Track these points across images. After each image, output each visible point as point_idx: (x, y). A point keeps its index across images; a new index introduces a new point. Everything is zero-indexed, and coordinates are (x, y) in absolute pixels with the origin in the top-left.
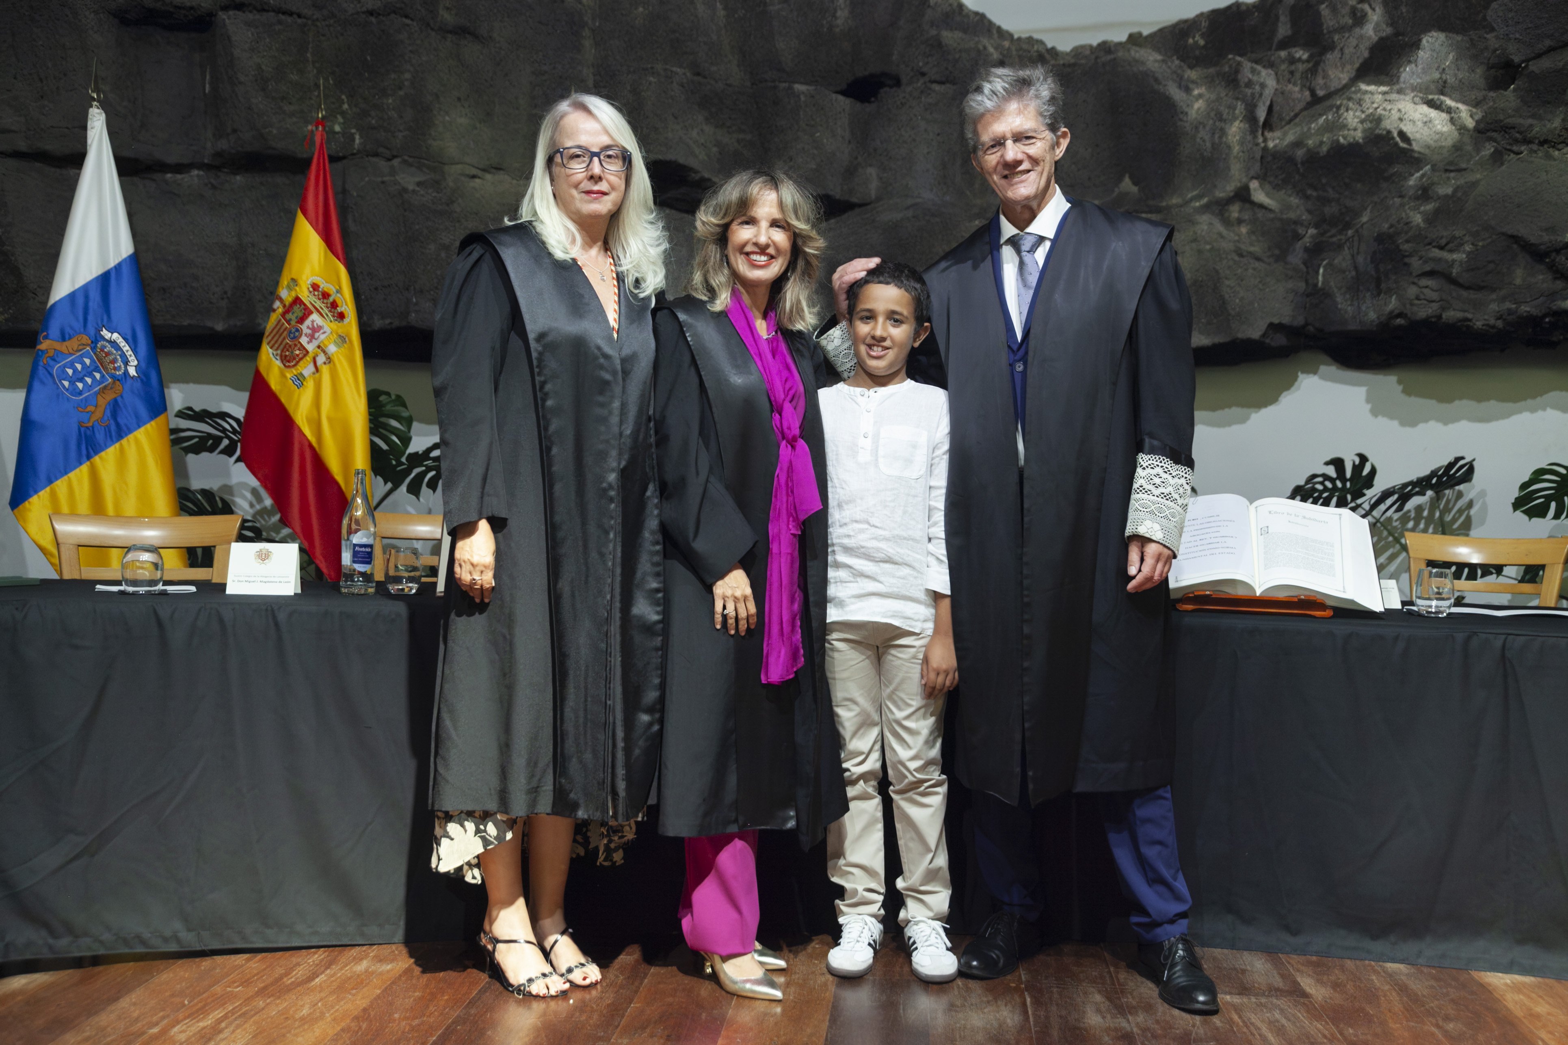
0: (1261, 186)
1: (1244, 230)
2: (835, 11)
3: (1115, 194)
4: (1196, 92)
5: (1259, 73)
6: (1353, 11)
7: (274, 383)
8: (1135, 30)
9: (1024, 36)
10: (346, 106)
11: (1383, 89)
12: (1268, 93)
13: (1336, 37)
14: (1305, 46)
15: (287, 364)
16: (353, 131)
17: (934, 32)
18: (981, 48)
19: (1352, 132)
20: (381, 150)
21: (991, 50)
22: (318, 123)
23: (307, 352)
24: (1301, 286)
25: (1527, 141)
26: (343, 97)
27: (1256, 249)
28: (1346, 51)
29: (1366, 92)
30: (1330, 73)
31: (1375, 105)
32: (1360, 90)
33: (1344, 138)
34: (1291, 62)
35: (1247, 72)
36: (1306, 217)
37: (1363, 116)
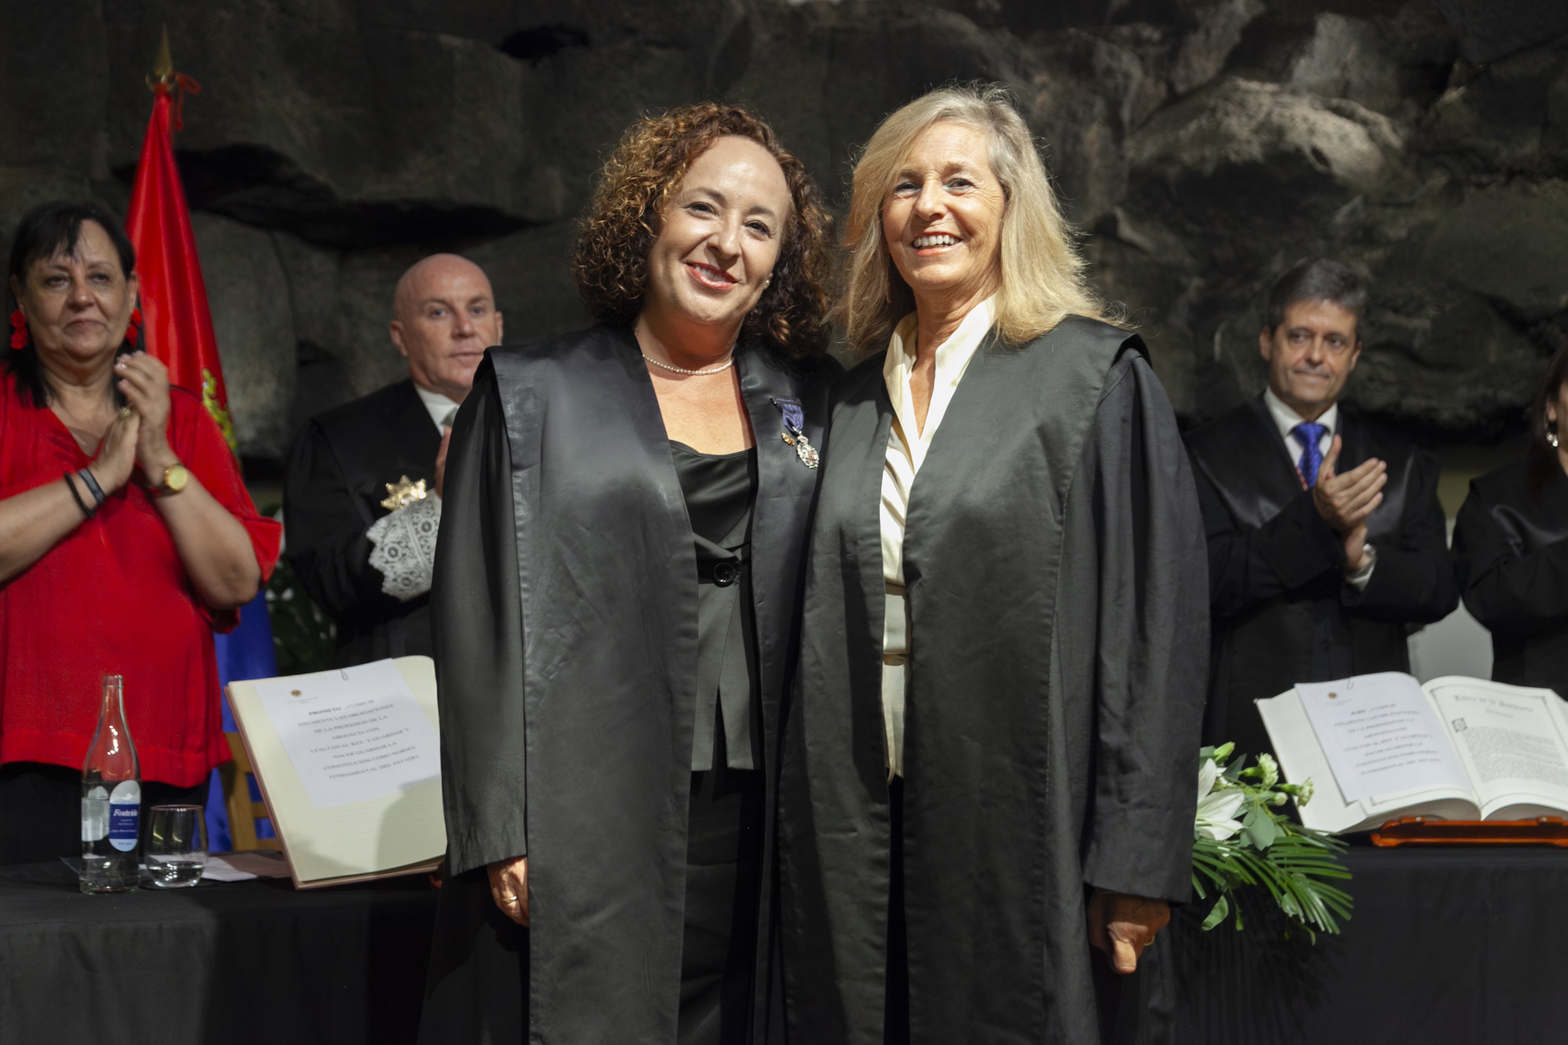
4: (1039, 79)
5: (1119, 58)
11: (1270, 87)
12: (1133, 88)
13: (1198, 13)
14: (1155, 22)
19: (1244, 146)
24: (1192, 359)
25: (1491, 170)
28: (1216, 32)
29: (1247, 92)
30: (1193, 61)
31: (1265, 109)
32: (1237, 87)
33: (1237, 153)
34: (1138, 42)
35: (1102, 55)
36: (1188, 261)
37: (1254, 124)
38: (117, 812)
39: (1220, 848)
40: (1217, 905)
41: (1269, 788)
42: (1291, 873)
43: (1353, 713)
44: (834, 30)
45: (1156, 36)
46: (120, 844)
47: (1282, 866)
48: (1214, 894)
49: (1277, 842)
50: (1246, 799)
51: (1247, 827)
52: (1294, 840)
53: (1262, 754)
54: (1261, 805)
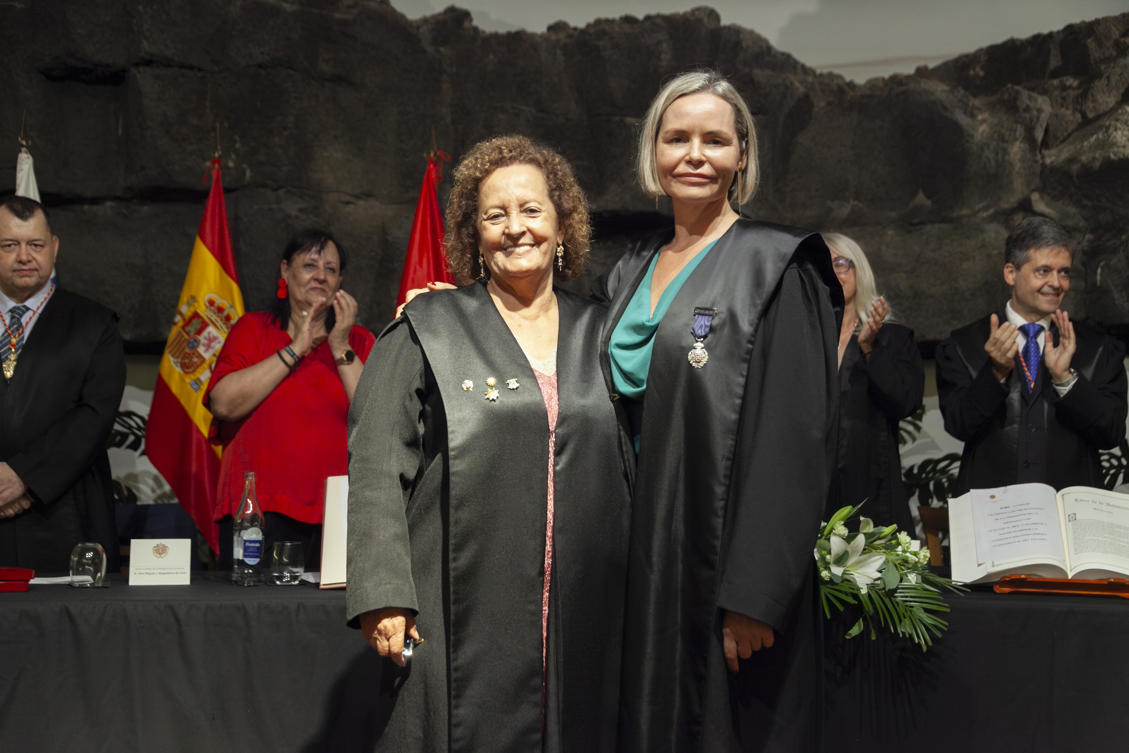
0: (1042, 198)
2: (660, 53)
3: (911, 205)
4: (980, 117)
5: (1036, 100)
6: (1117, 44)
7: (175, 388)
8: (921, 64)
9: (825, 71)
10: (238, 145)
12: (1044, 117)
13: (1103, 67)
14: (1075, 75)
15: (187, 370)
16: (244, 166)
17: (746, 70)
18: (788, 83)
19: (1122, 150)
20: (268, 182)
21: (797, 84)
22: (215, 161)
23: (203, 360)
24: (1082, 285)
26: (237, 138)
28: (1113, 79)
30: (1098, 97)
32: (1125, 113)
33: (1115, 154)
35: (1025, 99)
36: (1082, 223)
38: (247, 544)
39: (860, 590)
40: (857, 624)
43: (1001, 508)
46: (249, 560)
50: (886, 559)
51: (882, 575)
53: (903, 532)
54: (897, 563)
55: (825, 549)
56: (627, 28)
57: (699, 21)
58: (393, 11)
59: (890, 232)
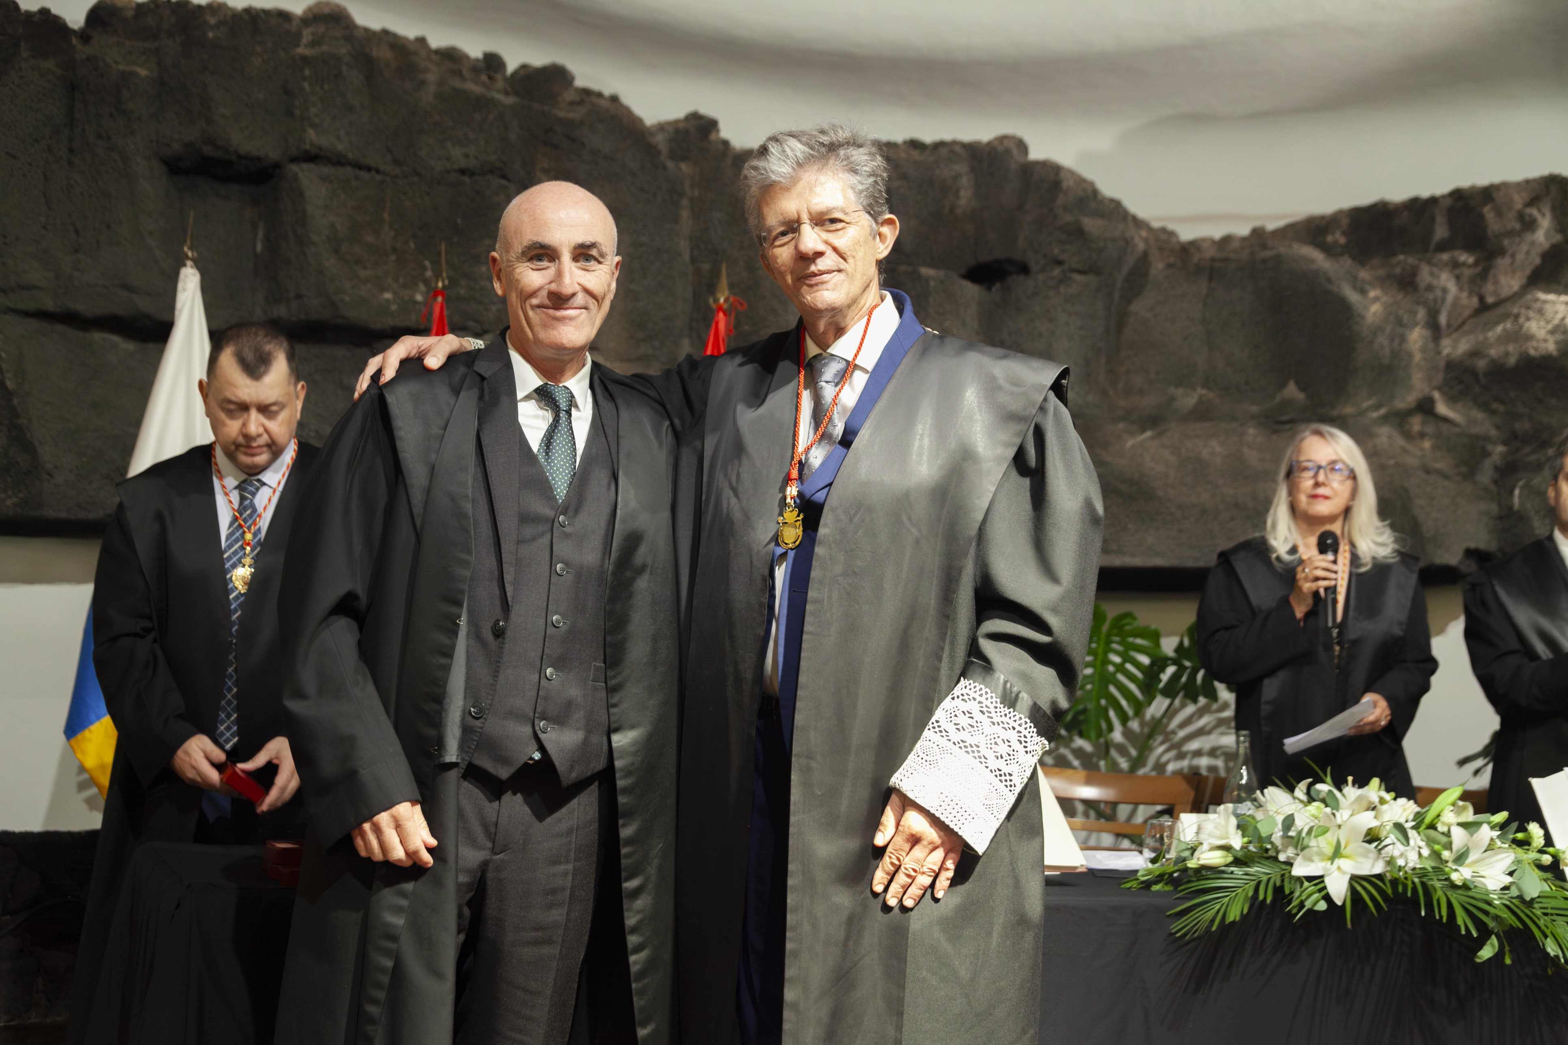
0: (1445, 399)
1: (1427, 444)
2: (958, 190)
3: (1278, 399)
4: (1372, 294)
5: (1438, 277)
6: (1521, 217)
8: (1258, 224)
9: (1159, 225)
11: (1565, 298)
12: (1449, 299)
13: (1506, 242)
14: (1469, 248)
17: (1068, 218)
18: (1125, 236)
19: (1541, 344)
20: (471, 324)
21: (1134, 239)
22: (438, 293)
24: (1495, 508)
26: (427, 263)
27: (1441, 465)
28: (1520, 257)
29: (1545, 302)
30: (1501, 279)
31: (1560, 316)
32: (1537, 300)
33: (1536, 349)
34: (1455, 265)
35: (1425, 275)
36: (1493, 432)
37: (1550, 327)
39: (1491, 896)
40: (1489, 942)
41: (1537, 850)
42: (1554, 921)
44: (1213, 259)
45: (1471, 260)
47: (1546, 914)
48: (1485, 933)
49: (1542, 894)
50: (1516, 858)
51: (1516, 881)
52: (1558, 894)
53: (1531, 822)
54: (1529, 863)
55: (1438, 843)
56: (916, 155)
57: (1008, 152)
58: (628, 112)
59: (1251, 431)
